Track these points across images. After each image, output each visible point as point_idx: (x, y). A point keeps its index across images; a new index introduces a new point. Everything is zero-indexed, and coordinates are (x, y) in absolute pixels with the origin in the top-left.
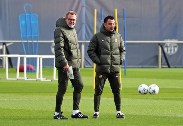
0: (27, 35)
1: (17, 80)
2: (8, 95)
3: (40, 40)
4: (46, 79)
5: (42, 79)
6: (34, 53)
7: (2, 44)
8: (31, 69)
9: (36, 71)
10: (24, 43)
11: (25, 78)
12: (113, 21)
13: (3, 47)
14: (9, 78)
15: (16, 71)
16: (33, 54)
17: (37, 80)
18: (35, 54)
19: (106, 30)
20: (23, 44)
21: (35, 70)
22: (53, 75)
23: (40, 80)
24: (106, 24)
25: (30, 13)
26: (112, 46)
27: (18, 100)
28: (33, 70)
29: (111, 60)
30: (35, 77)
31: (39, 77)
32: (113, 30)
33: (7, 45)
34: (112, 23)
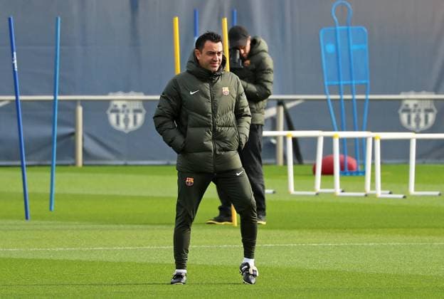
0: (339, 80)
1: (317, 194)
2: (296, 232)
3: (371, 94)
4: (390, 193)
5: (379, 192)
6: (357, 126)
7: (276, 102)
8: (350, 168)
9: (364, 173)
10: (332, 100)
11: (338, 191)
12: (218, 47)
13: (278, 111)
14: (295, 190)
15: (311, 172)
16: (354, 129)
17: (366, 195)
18: (361, 129)
19: (201, 67)
20: (330, 103)
21: (360, 169)
22: (407, 182)
23: (374, 196)
24: (201, 53)
25: (347, 25)
26: (215, 107)
27: (324, 247)
28: (355, 171)
29: (214, 139)
30: (362, 189)
31: (373, 187)
32: (217, 69)
33: (289, 105)
34: (215, 50)
